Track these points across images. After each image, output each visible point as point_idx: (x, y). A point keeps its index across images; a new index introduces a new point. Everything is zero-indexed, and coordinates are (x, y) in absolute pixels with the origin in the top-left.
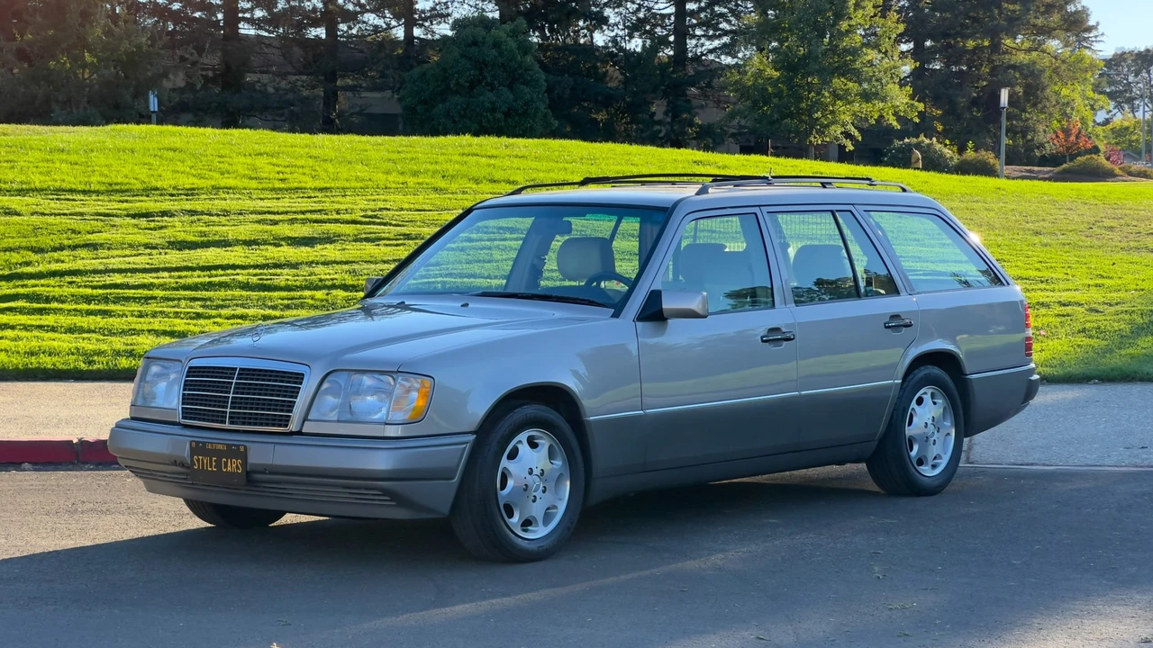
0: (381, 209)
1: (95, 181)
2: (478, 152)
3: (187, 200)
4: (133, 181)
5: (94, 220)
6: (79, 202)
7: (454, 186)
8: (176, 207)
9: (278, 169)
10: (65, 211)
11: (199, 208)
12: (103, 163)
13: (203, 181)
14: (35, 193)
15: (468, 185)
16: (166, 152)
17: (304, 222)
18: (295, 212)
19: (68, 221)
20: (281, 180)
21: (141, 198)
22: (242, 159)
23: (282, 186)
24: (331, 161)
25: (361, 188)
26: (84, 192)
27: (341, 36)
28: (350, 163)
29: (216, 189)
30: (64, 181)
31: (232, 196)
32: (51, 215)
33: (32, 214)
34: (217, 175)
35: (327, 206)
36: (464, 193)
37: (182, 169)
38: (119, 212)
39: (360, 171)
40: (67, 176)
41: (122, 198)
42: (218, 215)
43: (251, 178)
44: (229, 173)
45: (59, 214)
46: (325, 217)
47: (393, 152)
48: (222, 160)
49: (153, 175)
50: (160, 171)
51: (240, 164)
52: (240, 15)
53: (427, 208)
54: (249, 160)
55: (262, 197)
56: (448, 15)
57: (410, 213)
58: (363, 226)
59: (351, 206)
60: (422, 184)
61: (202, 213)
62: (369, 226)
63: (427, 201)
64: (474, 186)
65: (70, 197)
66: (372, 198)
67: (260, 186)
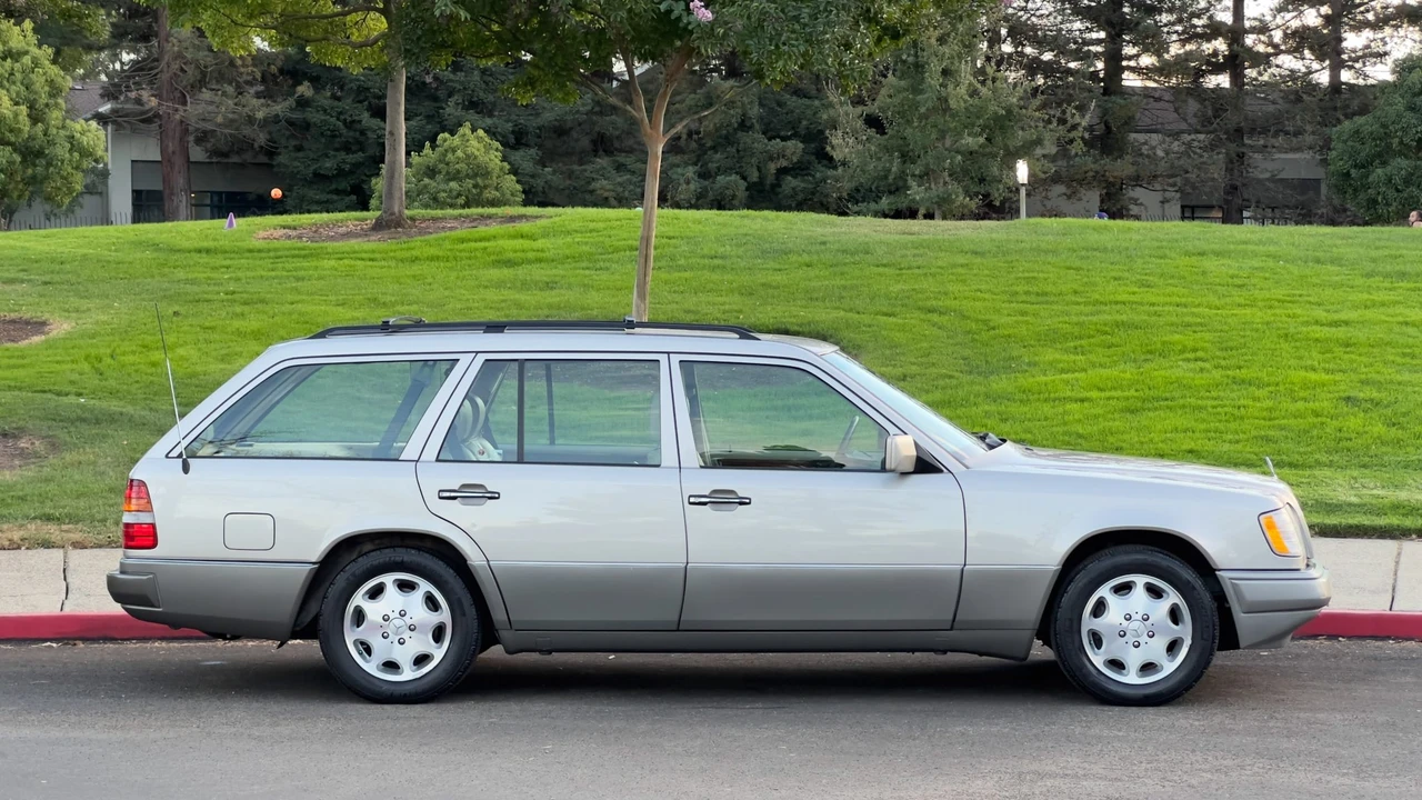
27: (1247, 84)
52: (1124, 63)
56: (1386, 54)
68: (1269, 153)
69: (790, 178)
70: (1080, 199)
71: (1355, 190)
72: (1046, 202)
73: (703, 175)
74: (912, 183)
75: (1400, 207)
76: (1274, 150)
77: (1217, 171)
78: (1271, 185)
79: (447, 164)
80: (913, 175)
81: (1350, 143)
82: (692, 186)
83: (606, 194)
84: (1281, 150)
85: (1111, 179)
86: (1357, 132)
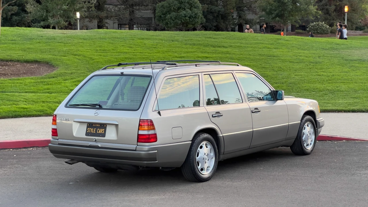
68: (140, 11)
71: (163, 20)
72: (84, 23)
75: (174, 25)
76: (142, 10)
77: (127, 15)
78: (141, 19)
81: (161, 8)
84: (143, 10)
85: (101, 17)
86: (163, 6)
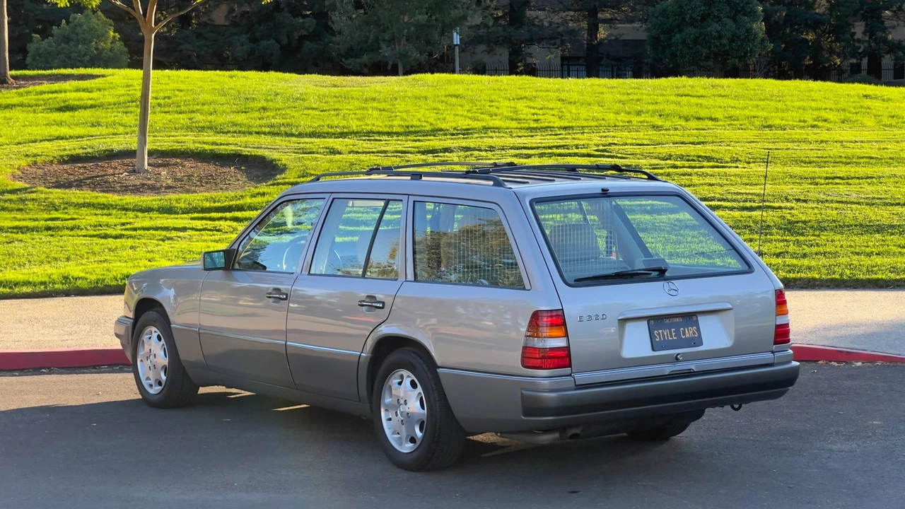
0: (610, 144)
1: (397, 125)
2: (690, 93)
3: (464, 138)
4: (424, 124)
5: (394, 156)
6: (384, 142)
7: (668, 124)
8: (454, 145)
9: (533, 111)
10: (374, 150)
11: (472, 145)
12: (404, 109)
13: (476, 122)
14: (353, 135)
15: (679, 123)
16: (450, 99)
17: (550, 155)
18: (544, 148)
19: (375, 158)
20: (535, 120)
21: (430, 138)
22: (507, 103)
23: (535, 125)
24: (575, 103)
25: (596, 127)
26: (389, 134)
28: (589, 104)
29: (486, 129)
30: (374, 125)
31: (497, 134)
32: (363, 153)
33: (350, 153)
34: (487, 117)
35: (569, 142)
36: (676, 129)
37: (462, 113)
38: (413, 149)
39: (597, 112)
40: (375, 121)
41: (415, 138)
42: (486, 151)
43: (512, 119)
44: (496, 115)
45: (369, 153)
46: (567, 151)
47: (623, 94)
48: (492, 104)
49: (439, 119)
50: (444, 115)
51: (505, 107)
53: (645, 143)
54: (512, 104)
55: (520, 135)
57: (632, 147)
58: (595, 159)
59: (587, 142)
60: (644, 122)
61: (474, 149)
62: (600, 159)
63: (646, 137)
64: (684, 124)
65: (378, 138)
66: (604, 134)
67: (519, 126)
69: (308, 43)
70: (496, 54)
73: (253, 40)
74: (383, 45)
79: (77, 34)
80: (384, 40)
82: (245, 47)
83: (189, 53)
